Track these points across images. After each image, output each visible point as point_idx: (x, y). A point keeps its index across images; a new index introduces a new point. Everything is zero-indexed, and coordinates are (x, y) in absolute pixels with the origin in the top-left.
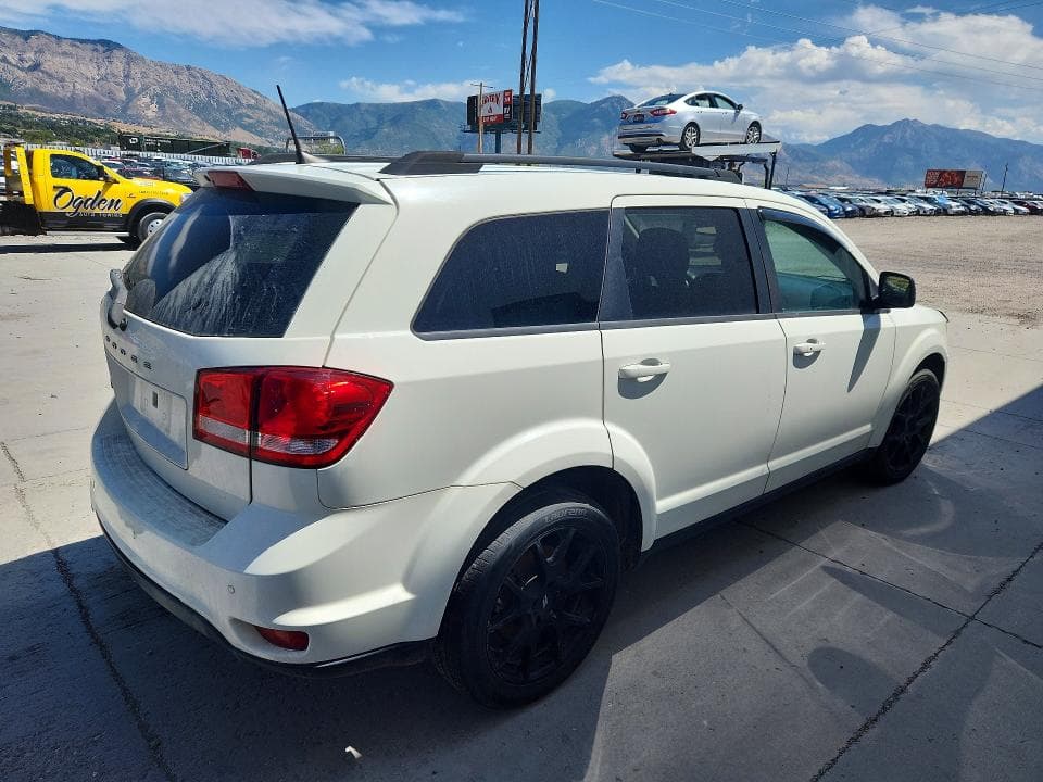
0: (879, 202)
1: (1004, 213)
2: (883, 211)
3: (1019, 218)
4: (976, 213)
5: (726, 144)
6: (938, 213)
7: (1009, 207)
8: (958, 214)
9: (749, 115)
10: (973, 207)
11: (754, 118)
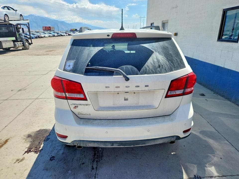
0: (41, 34)
1: (64, 35)
2: (43, 36)
3: (67, 36)
4: (60, 36)
5: (12, 20)
6: (53, 36)
7: (65, 34)
8: (57, 36)
9: (19, 12)
10: (59, 35)
11: (20, 14)
